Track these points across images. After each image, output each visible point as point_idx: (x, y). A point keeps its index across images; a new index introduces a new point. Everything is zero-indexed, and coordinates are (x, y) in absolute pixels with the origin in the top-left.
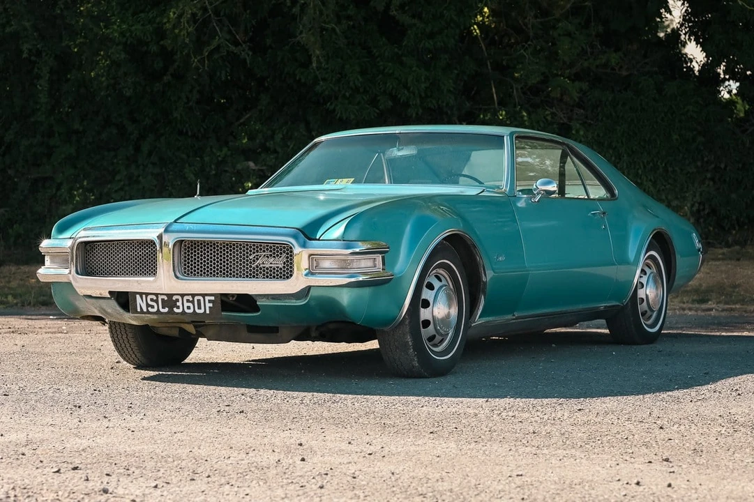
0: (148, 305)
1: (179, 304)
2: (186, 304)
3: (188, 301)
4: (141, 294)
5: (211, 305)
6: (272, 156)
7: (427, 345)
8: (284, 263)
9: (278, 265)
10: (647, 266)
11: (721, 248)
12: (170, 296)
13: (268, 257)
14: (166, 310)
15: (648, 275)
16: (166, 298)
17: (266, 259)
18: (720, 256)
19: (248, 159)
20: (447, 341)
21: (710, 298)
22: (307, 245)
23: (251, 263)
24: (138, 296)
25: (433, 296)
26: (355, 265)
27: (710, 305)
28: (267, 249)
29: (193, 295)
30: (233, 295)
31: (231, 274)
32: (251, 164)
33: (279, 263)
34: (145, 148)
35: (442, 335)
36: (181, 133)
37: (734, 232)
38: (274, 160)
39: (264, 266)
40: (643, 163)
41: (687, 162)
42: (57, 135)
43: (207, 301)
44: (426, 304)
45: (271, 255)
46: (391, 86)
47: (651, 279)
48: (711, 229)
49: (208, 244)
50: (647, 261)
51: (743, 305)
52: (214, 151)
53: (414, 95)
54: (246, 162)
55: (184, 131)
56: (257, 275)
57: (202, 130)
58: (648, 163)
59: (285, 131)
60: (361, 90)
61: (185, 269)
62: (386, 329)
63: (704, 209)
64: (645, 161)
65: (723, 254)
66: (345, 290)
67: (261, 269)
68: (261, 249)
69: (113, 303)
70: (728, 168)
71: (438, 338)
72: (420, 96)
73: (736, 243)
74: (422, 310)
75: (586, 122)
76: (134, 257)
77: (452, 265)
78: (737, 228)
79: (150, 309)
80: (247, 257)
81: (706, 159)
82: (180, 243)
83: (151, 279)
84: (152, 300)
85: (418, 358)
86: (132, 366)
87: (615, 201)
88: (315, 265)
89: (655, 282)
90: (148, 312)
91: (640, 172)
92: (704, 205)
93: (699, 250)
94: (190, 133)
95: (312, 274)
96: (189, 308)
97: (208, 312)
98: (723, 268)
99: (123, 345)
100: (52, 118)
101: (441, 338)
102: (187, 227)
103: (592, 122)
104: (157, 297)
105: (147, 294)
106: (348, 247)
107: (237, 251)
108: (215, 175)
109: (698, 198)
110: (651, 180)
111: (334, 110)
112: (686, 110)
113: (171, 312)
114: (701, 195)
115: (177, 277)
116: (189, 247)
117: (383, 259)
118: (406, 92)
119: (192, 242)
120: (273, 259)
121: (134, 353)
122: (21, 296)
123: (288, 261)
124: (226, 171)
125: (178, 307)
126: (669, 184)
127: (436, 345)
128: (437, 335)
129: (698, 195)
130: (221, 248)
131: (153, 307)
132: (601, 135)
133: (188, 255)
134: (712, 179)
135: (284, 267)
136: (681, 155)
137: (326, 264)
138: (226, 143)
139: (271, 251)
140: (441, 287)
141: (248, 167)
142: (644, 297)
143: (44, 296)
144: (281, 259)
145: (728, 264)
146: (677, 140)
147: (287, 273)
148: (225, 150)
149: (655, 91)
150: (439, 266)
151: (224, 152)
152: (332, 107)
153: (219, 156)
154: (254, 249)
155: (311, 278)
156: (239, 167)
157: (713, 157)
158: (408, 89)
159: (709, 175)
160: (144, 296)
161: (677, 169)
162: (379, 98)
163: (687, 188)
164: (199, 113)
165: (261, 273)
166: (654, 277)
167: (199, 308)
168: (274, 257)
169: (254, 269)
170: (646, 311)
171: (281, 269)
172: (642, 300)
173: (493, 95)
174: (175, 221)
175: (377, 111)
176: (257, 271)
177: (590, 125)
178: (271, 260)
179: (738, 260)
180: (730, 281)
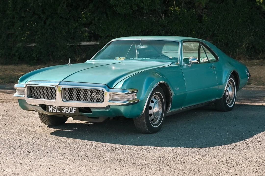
0: (53, 110)
1: (64, 110)
2: (66, 110)
3: (67, 109)
4: (50, 106)
5: (75, 111)
6: (94, 26)
7: (151, 122)
8: (101, 96)
9: (98, 97)
10: (229, 83)
11: (256, 60)
12: (60, 107)
13: (95, 94)
14: (59, 111)
15: (229, 87)
16: (59, 108)
17: (95, 95)
18: (256, 63)
19: (85, 27)
20: (158, 120)
21: (251, 82)
22: (109, 91)
23: (89, 96)
24: (49, 106)
25: (153, 105)
26: (126, 98)
27: (252, 85)
28: (95, 91)
29: (69, 107)
30: (83, 107)
31: (82, 100)
32: (86, 29)
33: (99, 96)
34: (48, 23)
35: (156, 118)
36: (61, 17)
37: (261, 54)
38: (95, 28)
39: (94, 97)
40: (228, 29)
41: (244, 29)
42: (16, 18)
43: (74, 109)
44: (151, 108)
45: (96, 94)
46: (137, 2)
47: (230, 88)
48: (253, 53)
49: (74, 89)
50: (230, 82)
51: (263, 86)
52: (73, 24)
53: (145, 5)
54: (85, 28)
55: (62, 17)
56: (91, 100)
57: (68, 16)
58: (230, 29)
59: (99, 17)
60: (126, 3)
61: (66, 98)
62: (137, 118)
63: (250, 46)
64: (229, 29)
65: (257, 62)
66: (122, 107)
67: (93, 98)
68: (93, 91)
69: (40, 108)
70: (259, 31)
71: (155, 120)
72: (148, 5)
73: (262, 58)
74: (149, 110)
75: (208, 14)
76: (47, 92)
77: (160, 93)
78: (262, 53)
79: (53, 111)
80: (88, 94)
81: (251, 28)
82: (64, 89)
83: (54, 101)
84: (54, 108)
85: (148, 128)
86: (46, 126)
87: (218, 62)
88: (112, 97)
89: (232, 89)
90: (53, 112)
91: (227, 33)
92: (250, 44)
93: (248, 75)
94: (64, 18)
95: (111, 101)
96: (67, 111)
97: (74, 113)
98: (257, 70)
99: (43, 119)
100: (14, 12)
101: (156, 119)
102: (67, 83)
103: (210, 14)
104: (56, 107)
105: (52, 106)
106: (123, 92)
107: (84, 92)
108: (74, 33)
109: (248, 42)
110: (231, 36)
111: (116, 10)
112: (244, 10)
113: (61, 112)
114: (249, 41)
115: (63, 101)
116: (67, 90)
117: (136, 94)
118: (143, 4)
119: (68, 88)
120: (97, 95)
121: (47, 121)
122: (4, 79)
123: (102, 96)
124: (77, 31)
125: (63, 111)
126: (237, 37)
127: (154, 122)
128: (155, 119)
129: (248, 41)
130: (78, 91)
131: (54, 110)
132: (213, 19)
133: (67, 93)
134: (253, 35)
135: (101, 98)
136: (242, 27)
137: (116, 97)
138: (77, 21)
139: (96, 92)
140: (156, 102)
141: (85, 30)
142: (228, 95)
143: (12, 79)
144: (100, 95)
145: (258, 68)
146: (240, 21)
147: (102, 100)
148: (77, 24)
149: (233, 3)
150: (155, 94)
151: (76, 25)
152: (116, 9)
153: (74, 26)
154: (90, 91)
155: (110, 102)
156: (82, 30)
157: (253, 27)
158: (143, 3)
159: (252, 34)
160: (51, 106)
161: (241, 32)
162: (133, 6)
163: (244, 38)
164: (67, 10)
165: (93, 100)
166: (232, 87)
167: (71, 111)
168: (97, 94)
169: (90, 98)
170: (229, 100)
171: (100, 98)
172: (227, 96)
173: (174, 4)
174: (62, 81)
175: (132, 11)
176: (91, 99)
177: (209, 15)
178: (96, 95)
179: (262, 66)
180: (259, 75)
